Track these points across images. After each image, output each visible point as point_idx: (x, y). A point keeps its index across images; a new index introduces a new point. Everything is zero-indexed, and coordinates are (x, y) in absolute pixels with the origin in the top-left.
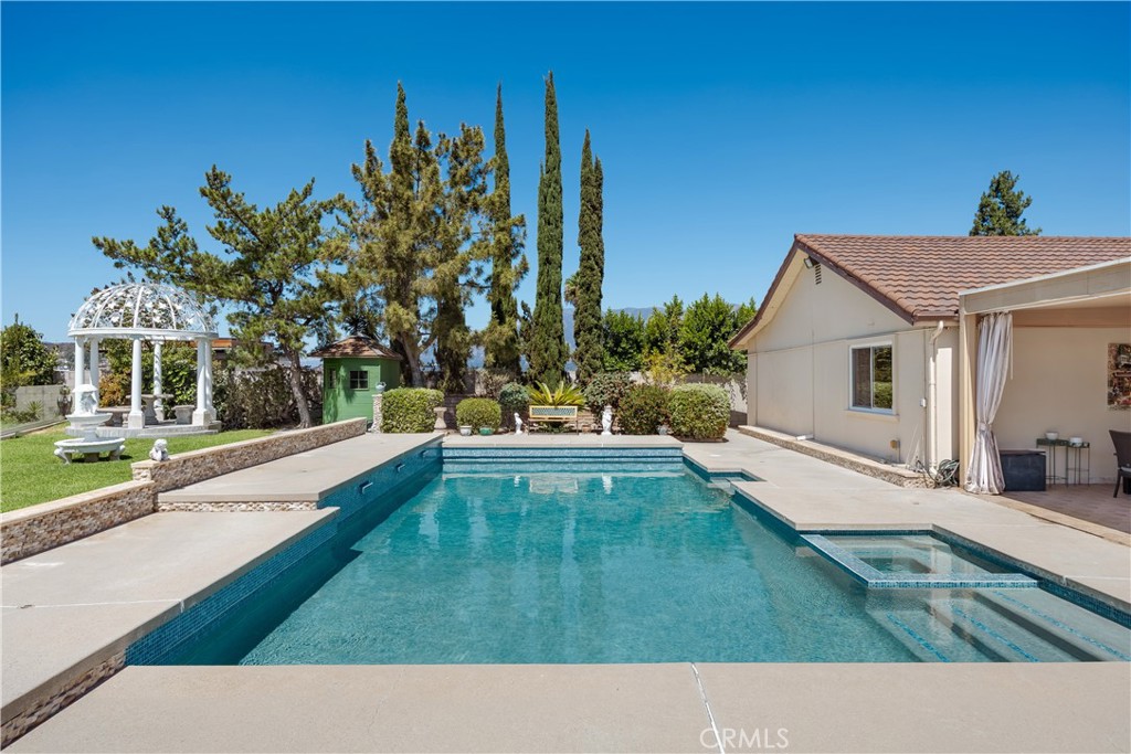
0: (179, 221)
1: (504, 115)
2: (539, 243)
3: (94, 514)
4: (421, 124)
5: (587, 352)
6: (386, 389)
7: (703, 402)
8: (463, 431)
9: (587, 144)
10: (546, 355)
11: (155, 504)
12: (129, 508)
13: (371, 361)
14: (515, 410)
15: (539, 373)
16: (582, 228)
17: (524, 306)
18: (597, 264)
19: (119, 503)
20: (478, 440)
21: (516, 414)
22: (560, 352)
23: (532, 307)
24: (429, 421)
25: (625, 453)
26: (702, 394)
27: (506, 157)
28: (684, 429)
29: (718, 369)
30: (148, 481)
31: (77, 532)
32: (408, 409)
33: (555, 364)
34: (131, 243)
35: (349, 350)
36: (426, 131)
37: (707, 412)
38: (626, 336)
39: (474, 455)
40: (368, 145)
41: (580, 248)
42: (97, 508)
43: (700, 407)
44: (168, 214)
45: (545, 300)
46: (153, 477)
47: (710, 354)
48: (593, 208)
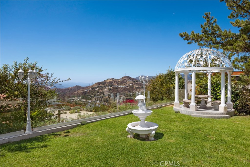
34: (193, 32)
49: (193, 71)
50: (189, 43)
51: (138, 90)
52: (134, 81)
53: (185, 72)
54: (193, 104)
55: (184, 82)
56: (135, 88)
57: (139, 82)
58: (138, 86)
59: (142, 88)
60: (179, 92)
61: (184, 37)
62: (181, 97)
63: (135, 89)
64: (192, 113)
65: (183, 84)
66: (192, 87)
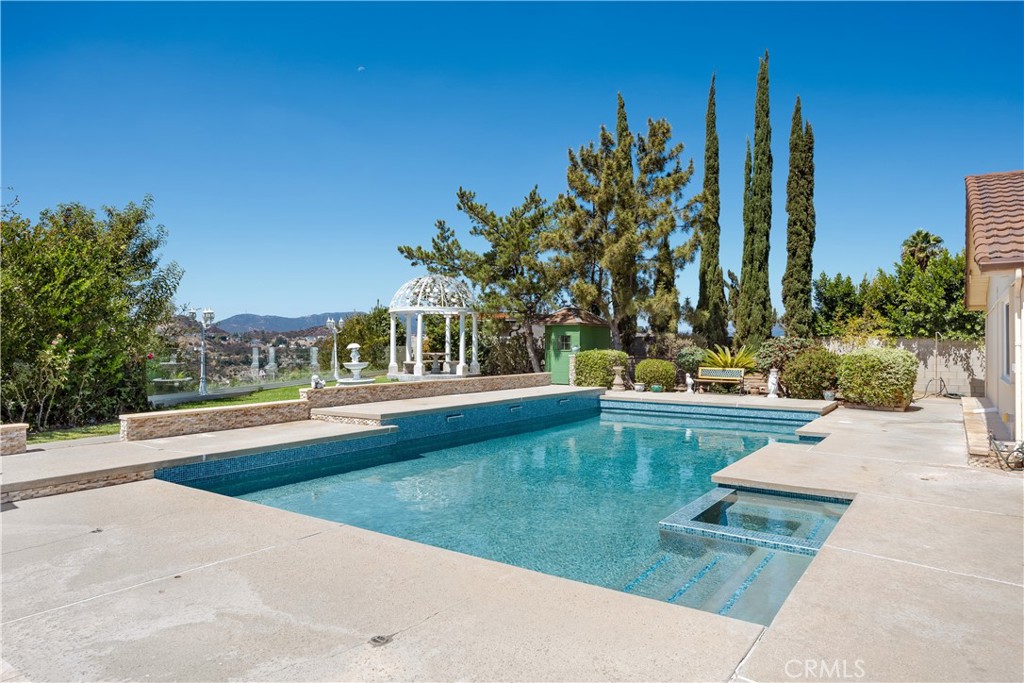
0: (449, 230)
1: (717, 101)
2: (744, 214)
3: (260, 415)
4: (603, 129)
5: (792, 316)
6: (581, 350)
7: (873, 367)
8: (637, 387)
9: (798, 110)
10: (748, 321)
11: (309, 414)
12: (289, 415)
13: (572, 328)
14: (688, 371)
15: (742, 338)
16: (789, 194)
17: (731, 275)
18: (805, 228)
19: (280, 411)
20: (650, 396)
21: (688, 375)
22: (764, 317)
23: (738, 275)
24: (610, 378)
25: (760, 414)
26: (872, 359)
27: (715, 138)
28: (851, 395)
29: (959, 333)
30: (306, 400)
31: (247, 423)
32: (592, 367)
33: (758, 329)
34: (420, 248)
35: (558, 320)
36: (608, 133)
37: (878, 378)
38: (842, 300)
39: (625, 407)
40: (570, 152)
41: (787, 214)
42: (263, 411)
43: (869, 372)
44: (441, 225)
45: (749, 268)
46: (309, 398)
47: (948, 317)
48: (803, 173)
49: (419, 312)
50: (413, 264)
51: (228, 370)
52: (210, 337)
53: (407, 313)
54: (419, 365)
55: (405, 333)
56: (214, 363)
57: (232, 341)
58: (229, 355)
59: (244, 363)
60: (397, 351)
61: (406, 254)
62: (400, 359)
63: (218, 368)
64: (418, 378)
65: (402, 336)
66: (418, 342)
